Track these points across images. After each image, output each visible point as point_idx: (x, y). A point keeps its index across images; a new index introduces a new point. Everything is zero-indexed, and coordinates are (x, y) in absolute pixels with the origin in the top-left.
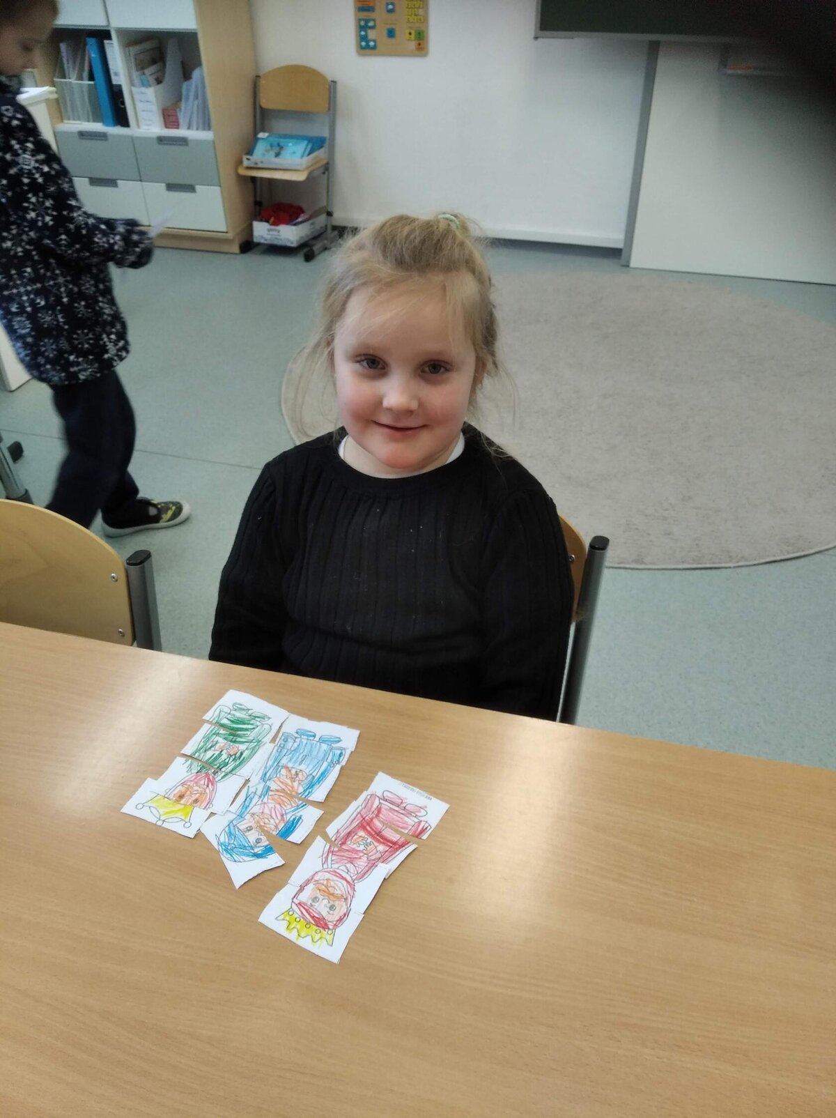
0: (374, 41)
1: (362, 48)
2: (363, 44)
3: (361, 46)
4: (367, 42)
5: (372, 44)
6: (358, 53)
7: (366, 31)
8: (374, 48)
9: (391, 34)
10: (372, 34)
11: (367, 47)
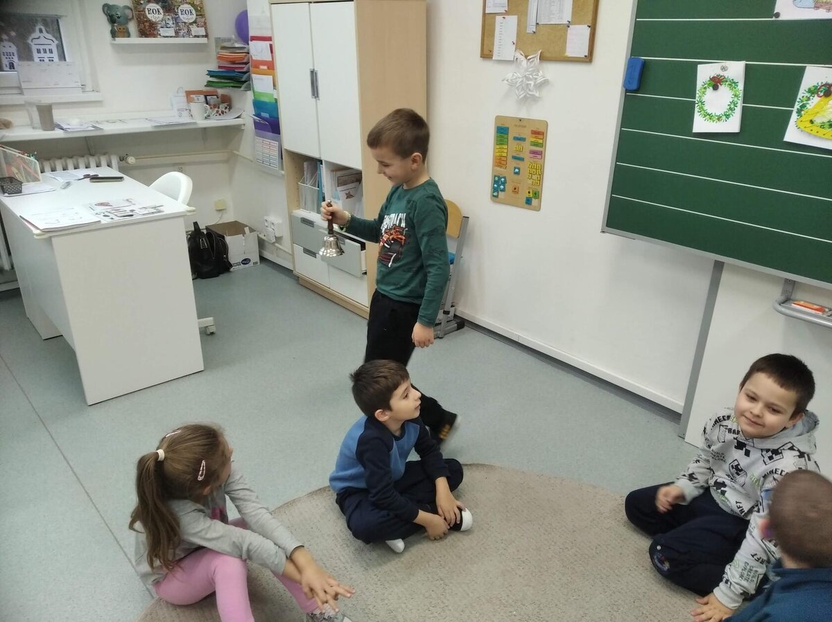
1: (494, 197)
3: (494, 194)
6: (491, 198)
9: (515, 190)
11: (498, 197)
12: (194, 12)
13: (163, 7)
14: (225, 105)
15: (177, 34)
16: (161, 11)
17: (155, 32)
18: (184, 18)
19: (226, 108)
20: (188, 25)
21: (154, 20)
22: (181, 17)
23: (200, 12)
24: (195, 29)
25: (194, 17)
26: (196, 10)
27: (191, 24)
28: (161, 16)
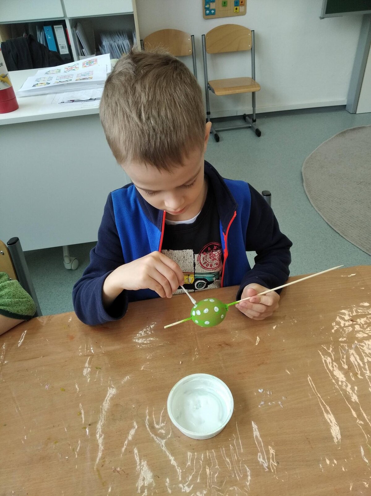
0: (214, 10)
1: (207, 15)
2: (208, 12)
3: (206, 13)
4: (210, 11)
5: (213, 11)
6: (204, 17)
7: (210, 5)
8: (214, 14)
9: (225, 4)
10: (213, 6)
11: (210, 14)
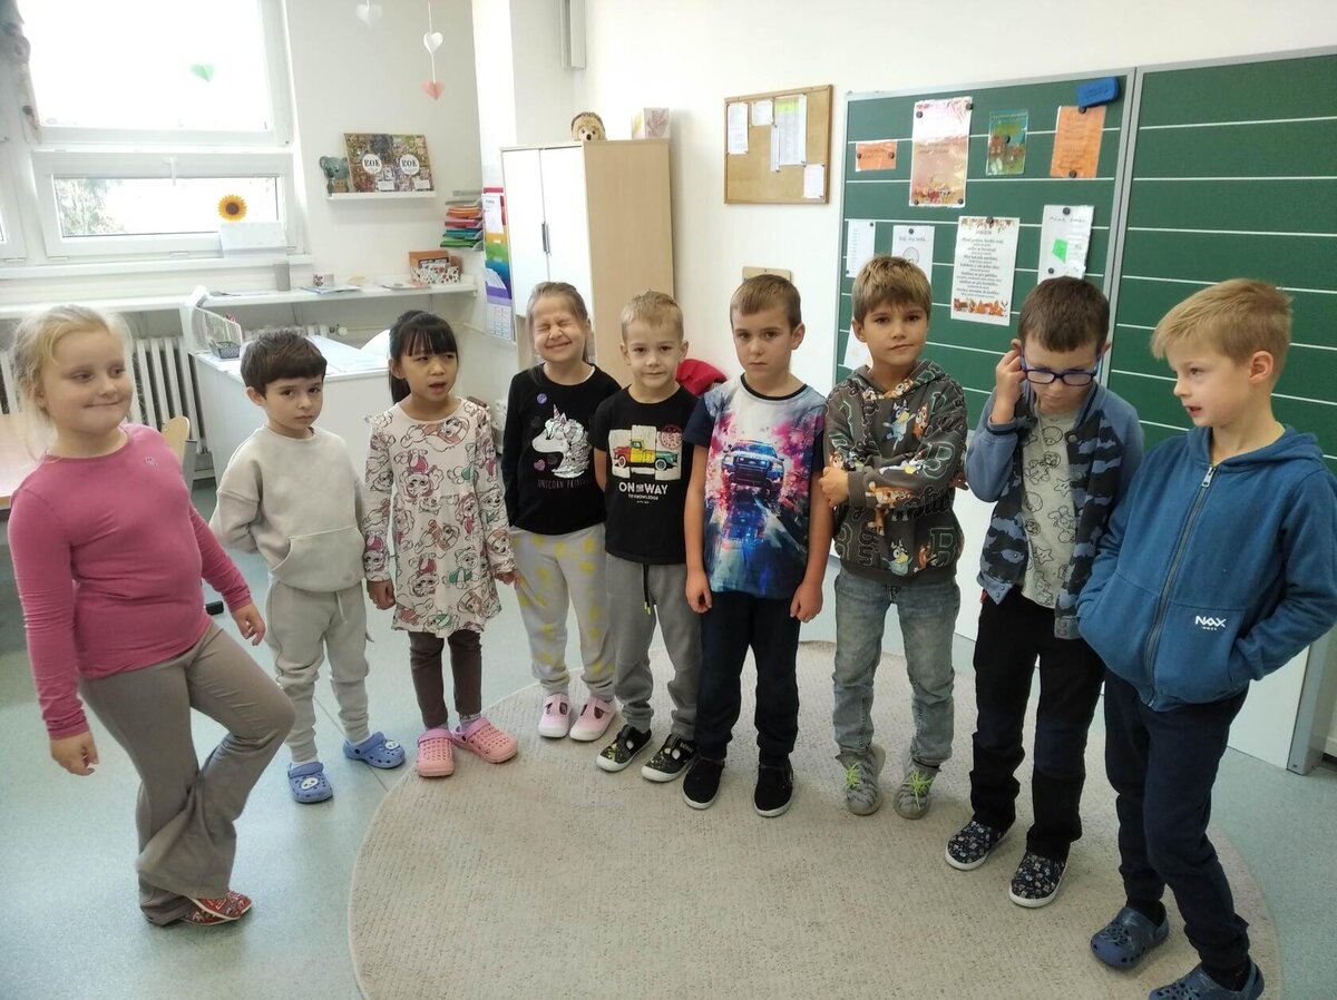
12: (417, 162)
13: (381, 158)
14: (455, 268)
15: (397, 188)
16: (380, 162)
17: (373, 186)
18: (405, 169)
19: (455, 272)
20: (410, 178)
21: (371, 172)
22: (403, 169)
23: (424, 163)
24: (418, 182)
25: (418, 168)
26: (420, 160)
27: (415, 176)
28: (379, 168)
